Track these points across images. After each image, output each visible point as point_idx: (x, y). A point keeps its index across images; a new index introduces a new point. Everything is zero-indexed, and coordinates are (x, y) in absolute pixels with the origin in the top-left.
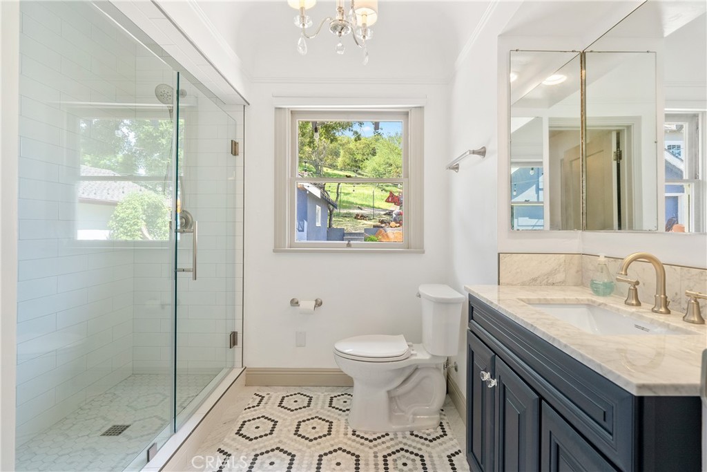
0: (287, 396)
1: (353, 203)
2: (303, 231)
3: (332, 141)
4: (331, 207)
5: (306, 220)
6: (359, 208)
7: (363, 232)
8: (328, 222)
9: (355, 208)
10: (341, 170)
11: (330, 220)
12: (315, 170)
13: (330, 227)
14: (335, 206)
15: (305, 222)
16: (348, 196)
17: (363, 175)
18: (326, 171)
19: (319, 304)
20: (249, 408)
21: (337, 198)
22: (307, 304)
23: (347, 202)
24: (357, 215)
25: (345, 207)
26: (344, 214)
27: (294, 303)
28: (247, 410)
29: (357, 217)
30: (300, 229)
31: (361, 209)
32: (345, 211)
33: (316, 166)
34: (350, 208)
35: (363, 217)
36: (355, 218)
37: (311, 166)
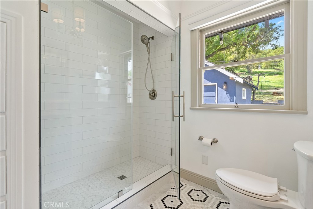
0: (195, 190)
1: (272, 86)
2: (233, 102)
3: (257, 53)
4: (254, 89)
5: (235, 96)
6: (276, 89)
7: (277, 102)
8: (252, 98)
9: (273, 89)
10: (265, 68)
11: (253, 96)
12: (247, 71)
13: (253, 100)
14: (256, 88)
15: (235, 97)
16: (269, 83)
17: (280, 70)
18: (254, 71)
19: (215, 142)
20: (174, 189)
21: (258, 83)
22: (207, 141)
23: (267, 86)
24: (274, 93)
25: (266, 89)
26: (265, 92)
27: (201, 139)
28: (172, 189)
29: (274, 94)
30: (232, 100)
31: (278, 89)
32: (265, 91)
33: (248, 69)
34: (269, 89)
35: (278, 94)
36: (272, 95)
37: (245, 69)
